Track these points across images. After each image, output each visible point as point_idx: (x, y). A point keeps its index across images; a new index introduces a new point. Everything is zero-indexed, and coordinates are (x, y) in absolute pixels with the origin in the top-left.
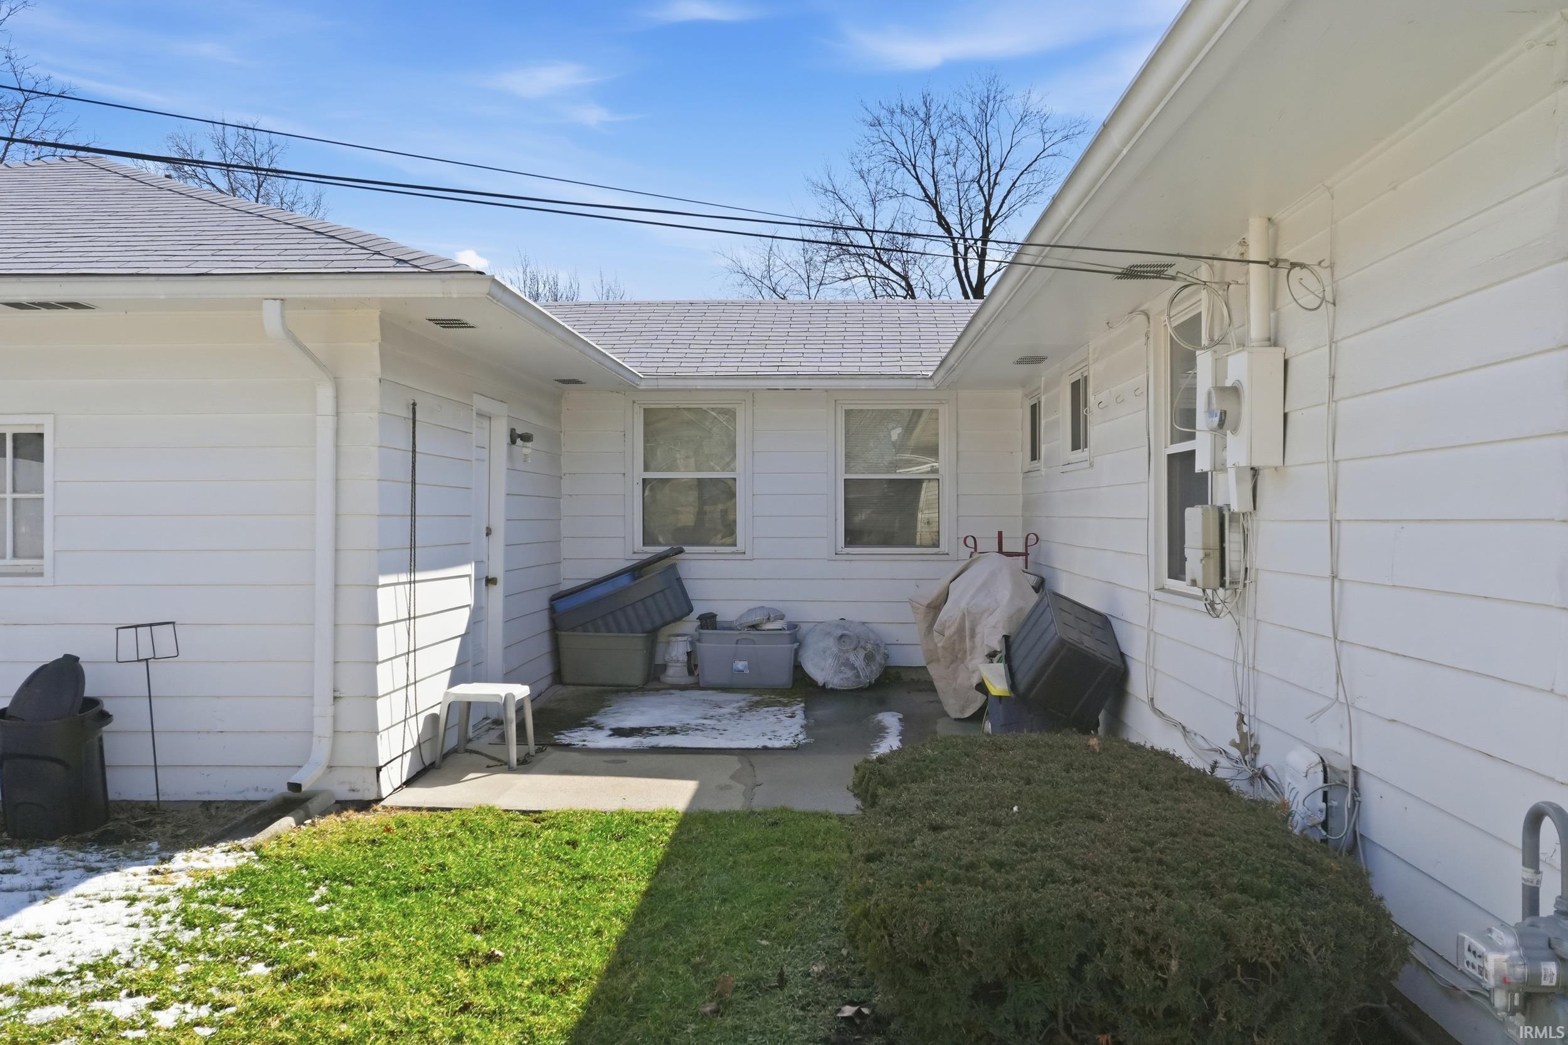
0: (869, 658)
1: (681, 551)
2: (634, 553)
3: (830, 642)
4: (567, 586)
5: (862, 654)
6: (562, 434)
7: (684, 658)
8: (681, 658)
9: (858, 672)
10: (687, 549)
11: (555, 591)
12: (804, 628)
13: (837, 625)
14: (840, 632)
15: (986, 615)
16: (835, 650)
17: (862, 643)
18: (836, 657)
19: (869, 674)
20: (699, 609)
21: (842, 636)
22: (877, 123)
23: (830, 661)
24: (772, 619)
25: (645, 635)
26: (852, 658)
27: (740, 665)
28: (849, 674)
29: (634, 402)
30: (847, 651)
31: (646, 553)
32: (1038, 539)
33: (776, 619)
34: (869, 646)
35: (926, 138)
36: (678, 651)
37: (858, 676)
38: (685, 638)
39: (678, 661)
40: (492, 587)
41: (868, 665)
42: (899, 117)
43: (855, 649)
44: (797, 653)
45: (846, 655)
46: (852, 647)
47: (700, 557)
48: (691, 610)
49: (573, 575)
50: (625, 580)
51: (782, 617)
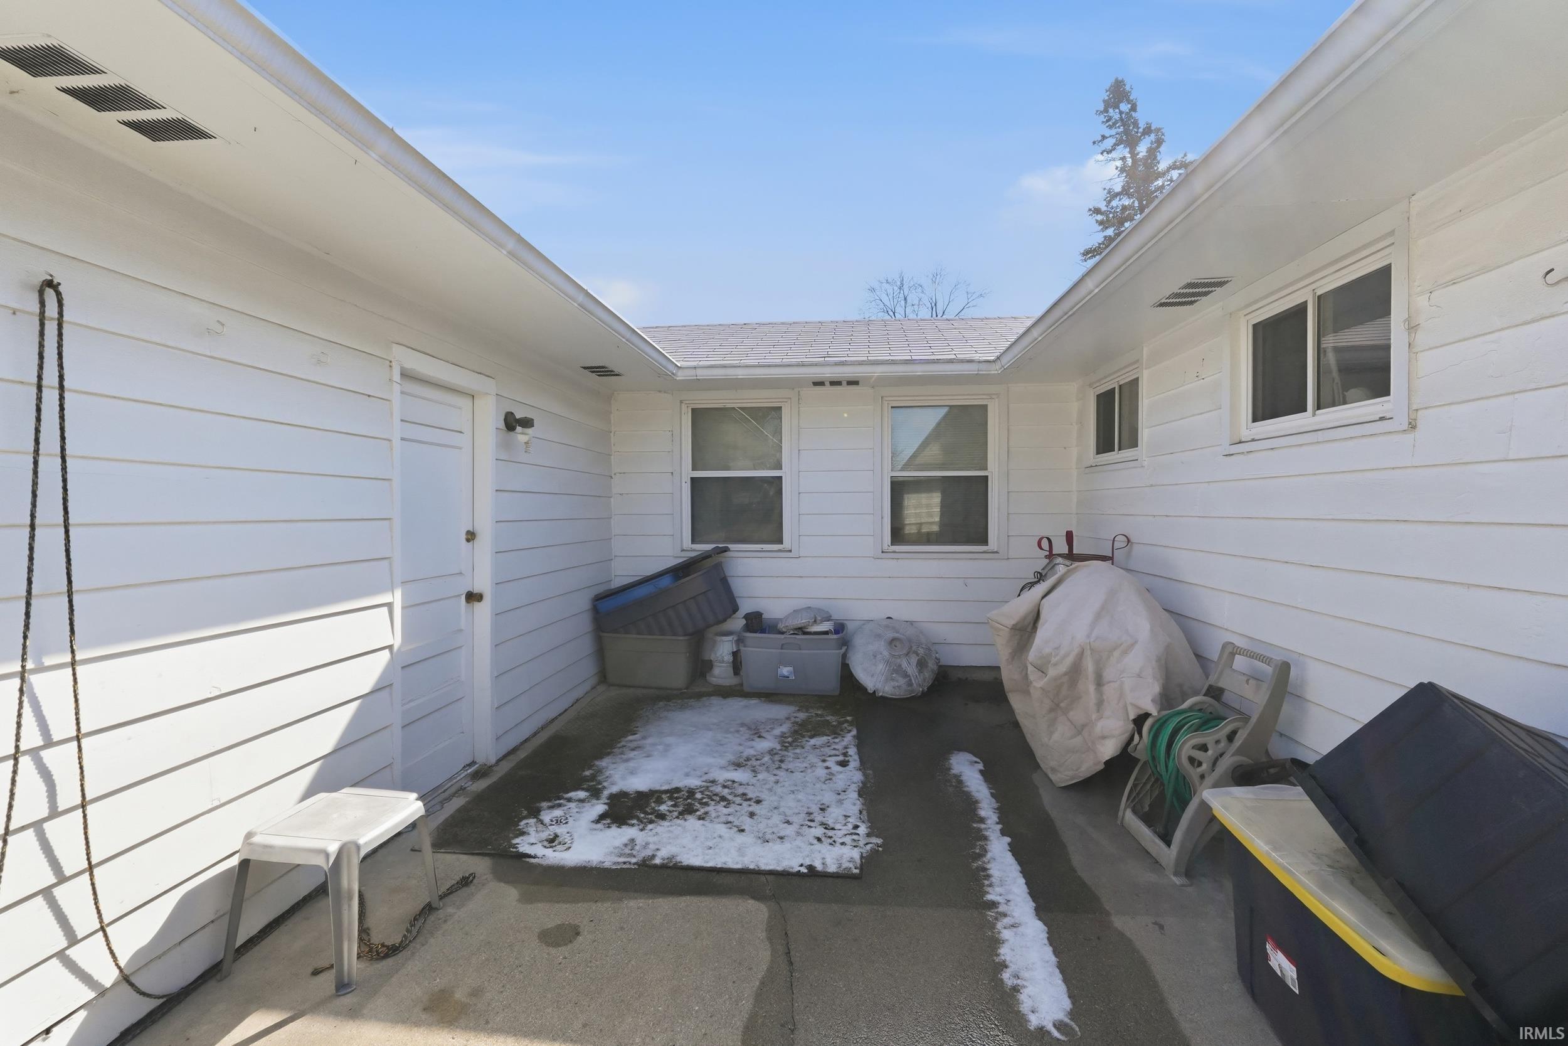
0: (921, 664)
1: (726, 550)
2: (683, 550)
3: (881, 646)
4: (617, 583)
5: (914, 660)
6: (612, 434)
7: (730, 658)
8: (726, 658)
9: (910, 680)
10: (731, 546)
11: (601, 589)
12: (850, 626)
13: (887, 626)
14: (891, 635)
15: (1116, 654)
16: (886, 653)
17: (914, 648)
18: (888, 662)
19: (920, 681)
20: (746, 607)
21: (893, 640)
22: (873, 290)
23: (881, 667)
24: (818, 622)
25: (686, 638)
26: (904, 664)
27: (785, 671)
28: (902, 681)
29: (681, 402)
30: (899, 656)
31: (694, 550)
32: (1129, 541)
33: (822, 621)
34: (921, 651)
35: (901, 295)
36: (723, 650)
37: (910, 684)
38: (730, 638)
39: (723, 662)
40: (477, 606)
41: (920, 672)
42: (885, 285)
43: (907, 654)
44: (844, 656)
45: (899, 661)
46: (905, 652)
47: (747, 554)
48: (735, 609)
49: (623, 572)
50: (666, 581)
51: (829, 619)
